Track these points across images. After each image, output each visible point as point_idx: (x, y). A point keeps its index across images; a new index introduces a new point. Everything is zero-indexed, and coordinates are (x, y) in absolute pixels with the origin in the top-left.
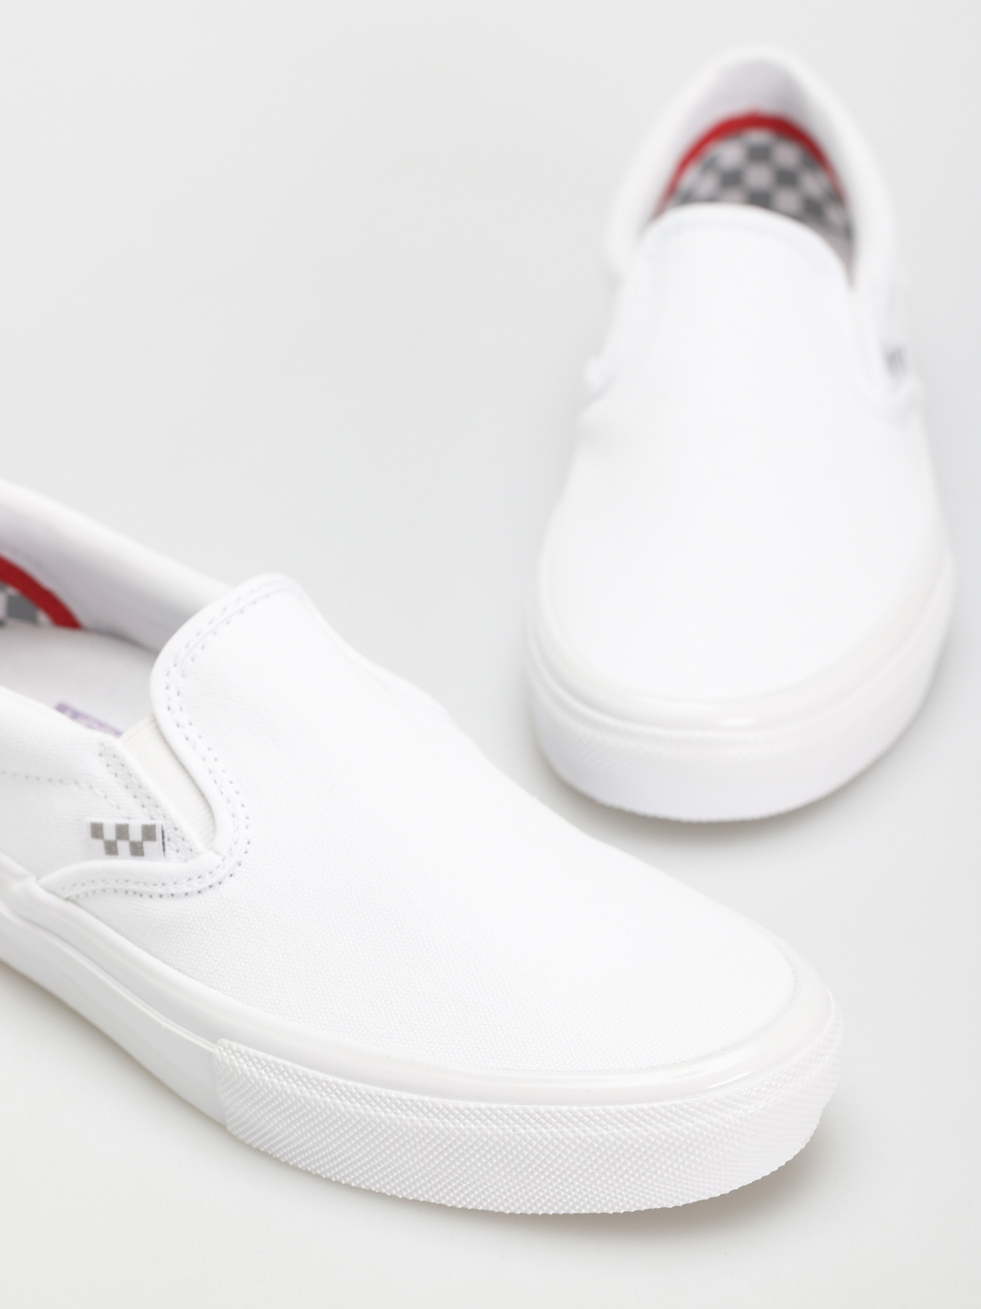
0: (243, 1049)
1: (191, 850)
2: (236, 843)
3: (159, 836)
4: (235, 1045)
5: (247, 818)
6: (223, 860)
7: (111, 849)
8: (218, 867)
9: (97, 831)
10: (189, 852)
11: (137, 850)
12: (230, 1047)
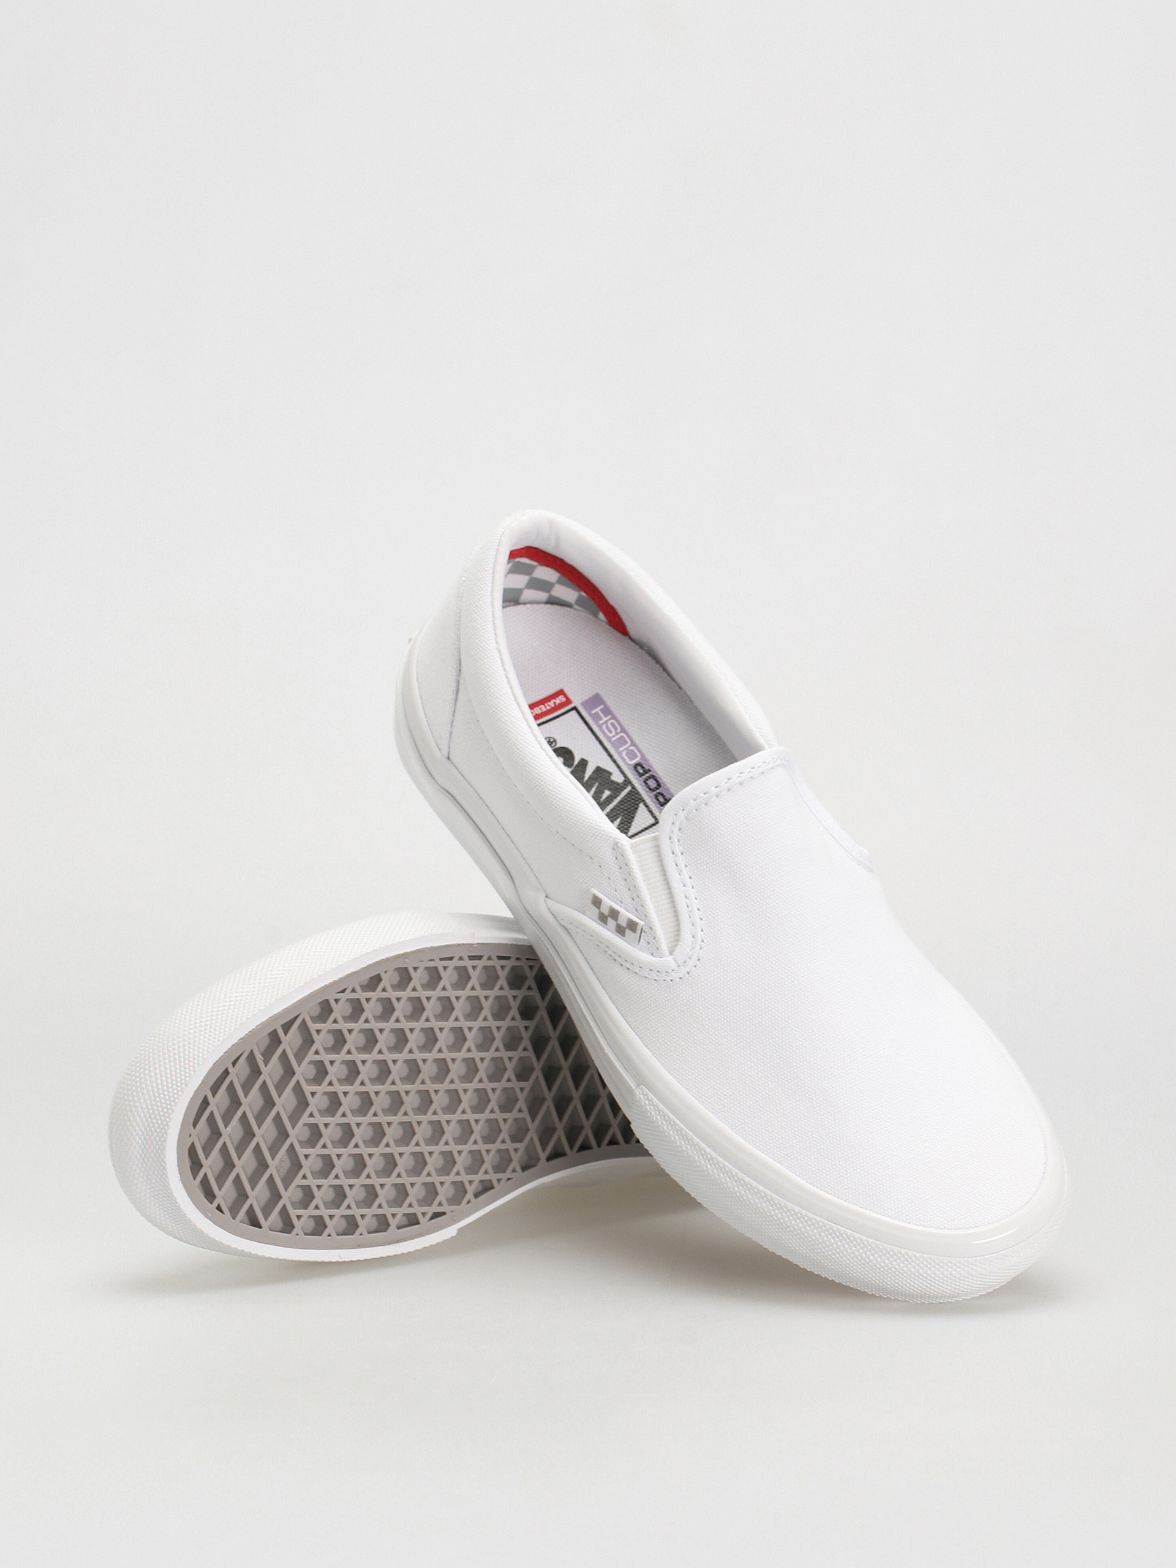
0: (656, 1101)
1: (658, 948)
2: (690, 958)
3: (638, 931)
4: (651, 1096)
5: (703, 941)
6: (678, 966)
7: (603, 919)
8: (673, 970)
9: (597, 902)
10: (656, 949)
11: (620, 931)
12: (647, 1095)
